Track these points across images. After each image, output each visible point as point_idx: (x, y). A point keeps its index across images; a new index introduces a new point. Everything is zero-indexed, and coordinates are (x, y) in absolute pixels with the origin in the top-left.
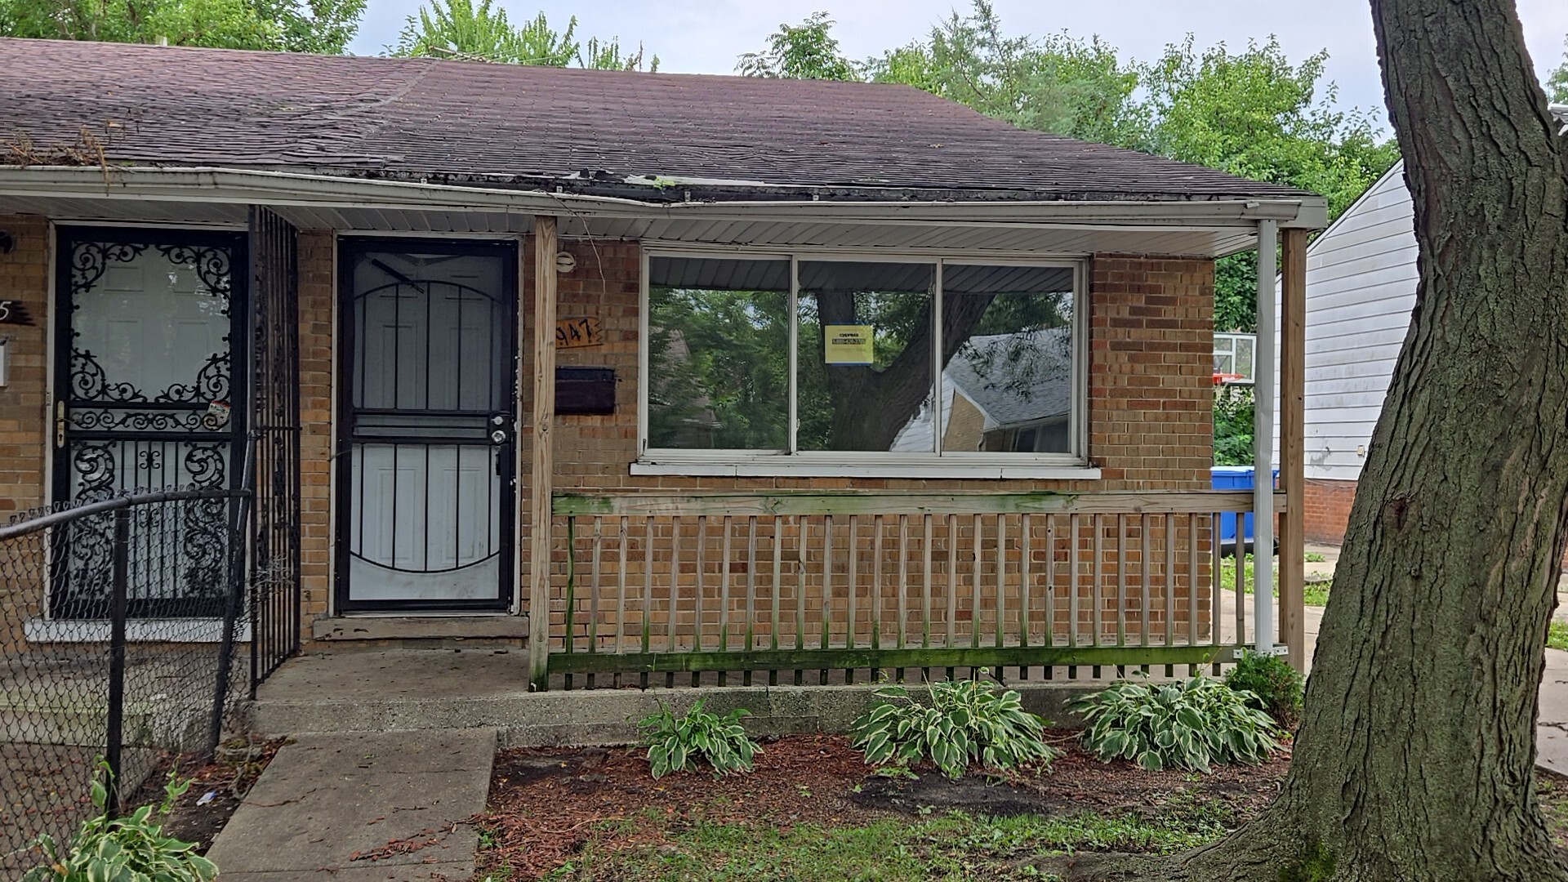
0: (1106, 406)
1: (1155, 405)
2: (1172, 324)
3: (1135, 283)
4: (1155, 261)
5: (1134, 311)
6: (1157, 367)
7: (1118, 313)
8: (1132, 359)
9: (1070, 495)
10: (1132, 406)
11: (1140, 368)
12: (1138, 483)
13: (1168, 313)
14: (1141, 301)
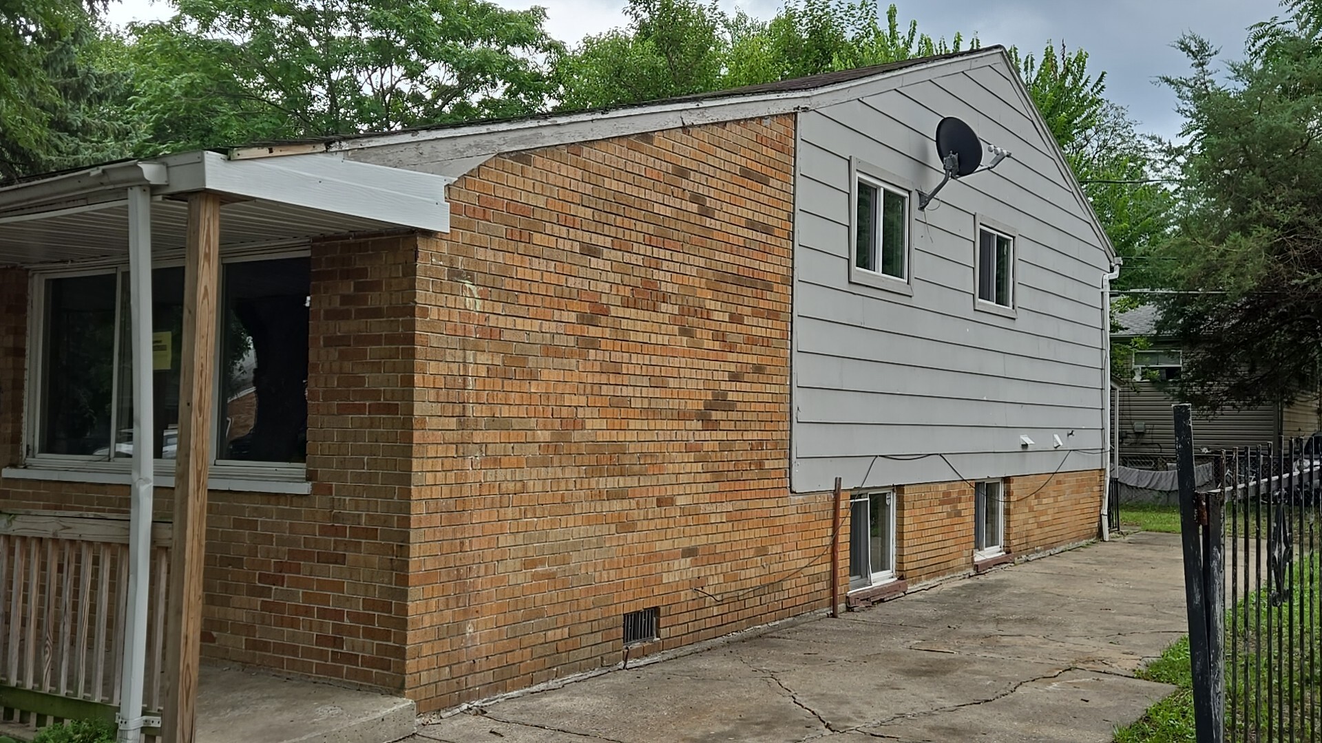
0: (318, 410)
1: (360, 409)
2: (376, 313)
3: (345, 268)
4: (362, 240)
5: (345, 299)
6: (363, 364)
7: (330, 304)
8: (343, 357)
9: (10, 515)
10: (343, 410)
11: (348, 366)
12: (345, 500)
13: (374, 300)
14: (349, 288)
